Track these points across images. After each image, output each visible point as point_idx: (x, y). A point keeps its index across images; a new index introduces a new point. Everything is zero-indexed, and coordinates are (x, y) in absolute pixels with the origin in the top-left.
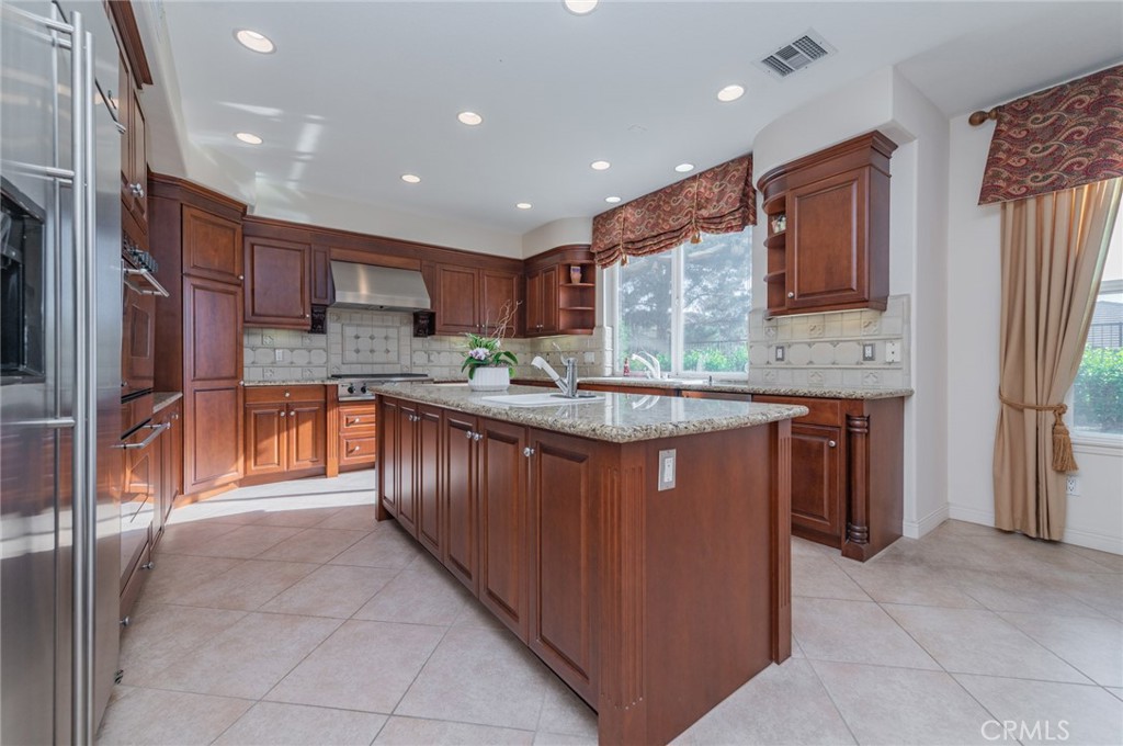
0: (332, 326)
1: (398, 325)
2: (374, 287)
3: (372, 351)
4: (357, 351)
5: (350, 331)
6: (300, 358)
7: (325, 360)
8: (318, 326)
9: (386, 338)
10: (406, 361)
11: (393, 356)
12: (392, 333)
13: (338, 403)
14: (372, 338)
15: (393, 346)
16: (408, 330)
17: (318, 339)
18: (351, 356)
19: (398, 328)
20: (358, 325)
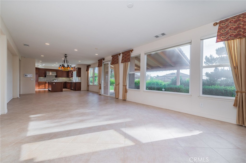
0: (47, 77)
2: (52, 73)
3: (51, 79)
6: (44, 79)
7: (46, 80)
8: (45, 77)
13: (47, 83)
17: (45, 78)
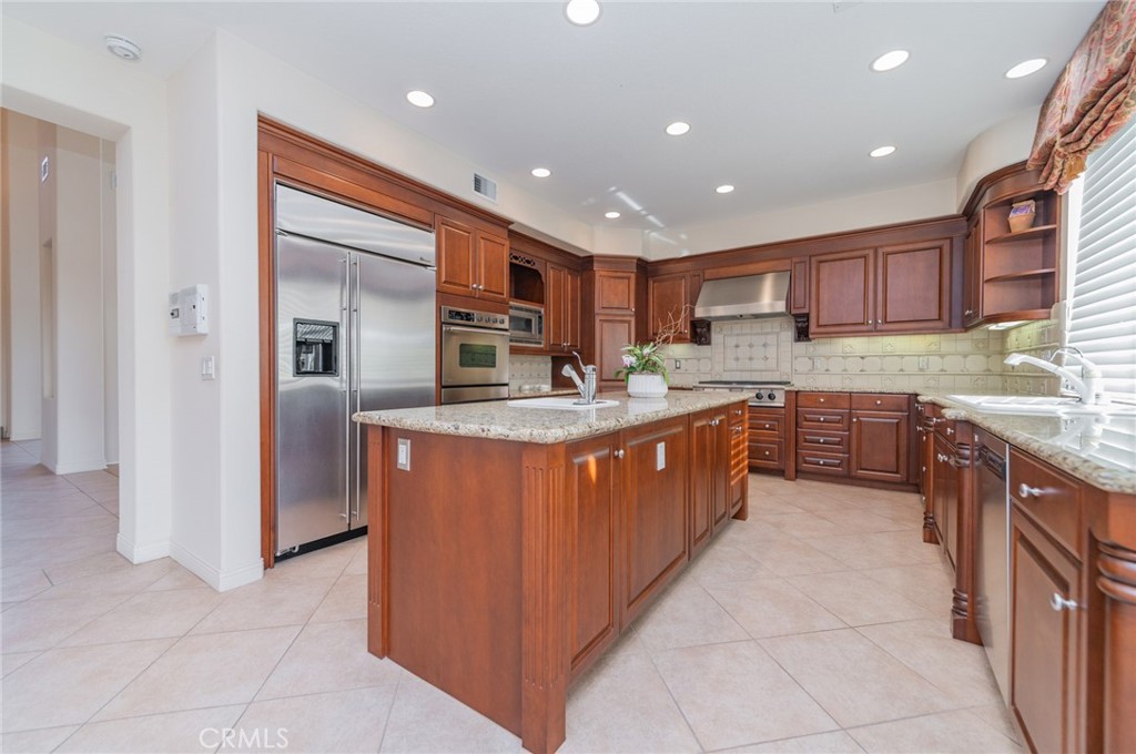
0: (715, 337)
1: (778, 330)
3: (751, 359)
4: (737, 359)
5: (731, 341)
6: (694, 366)
7: (710, 367)
8: (702, 339)
9: (765, 345)
10: (786, 367)
11: (772, 363)
12: (771, 339)
14: (751, 346)
15: (771, 352)
16: (789, 334)
17: (704, 350)
18: (732, 364)
19: (778, 333)
20: (738, 335)
